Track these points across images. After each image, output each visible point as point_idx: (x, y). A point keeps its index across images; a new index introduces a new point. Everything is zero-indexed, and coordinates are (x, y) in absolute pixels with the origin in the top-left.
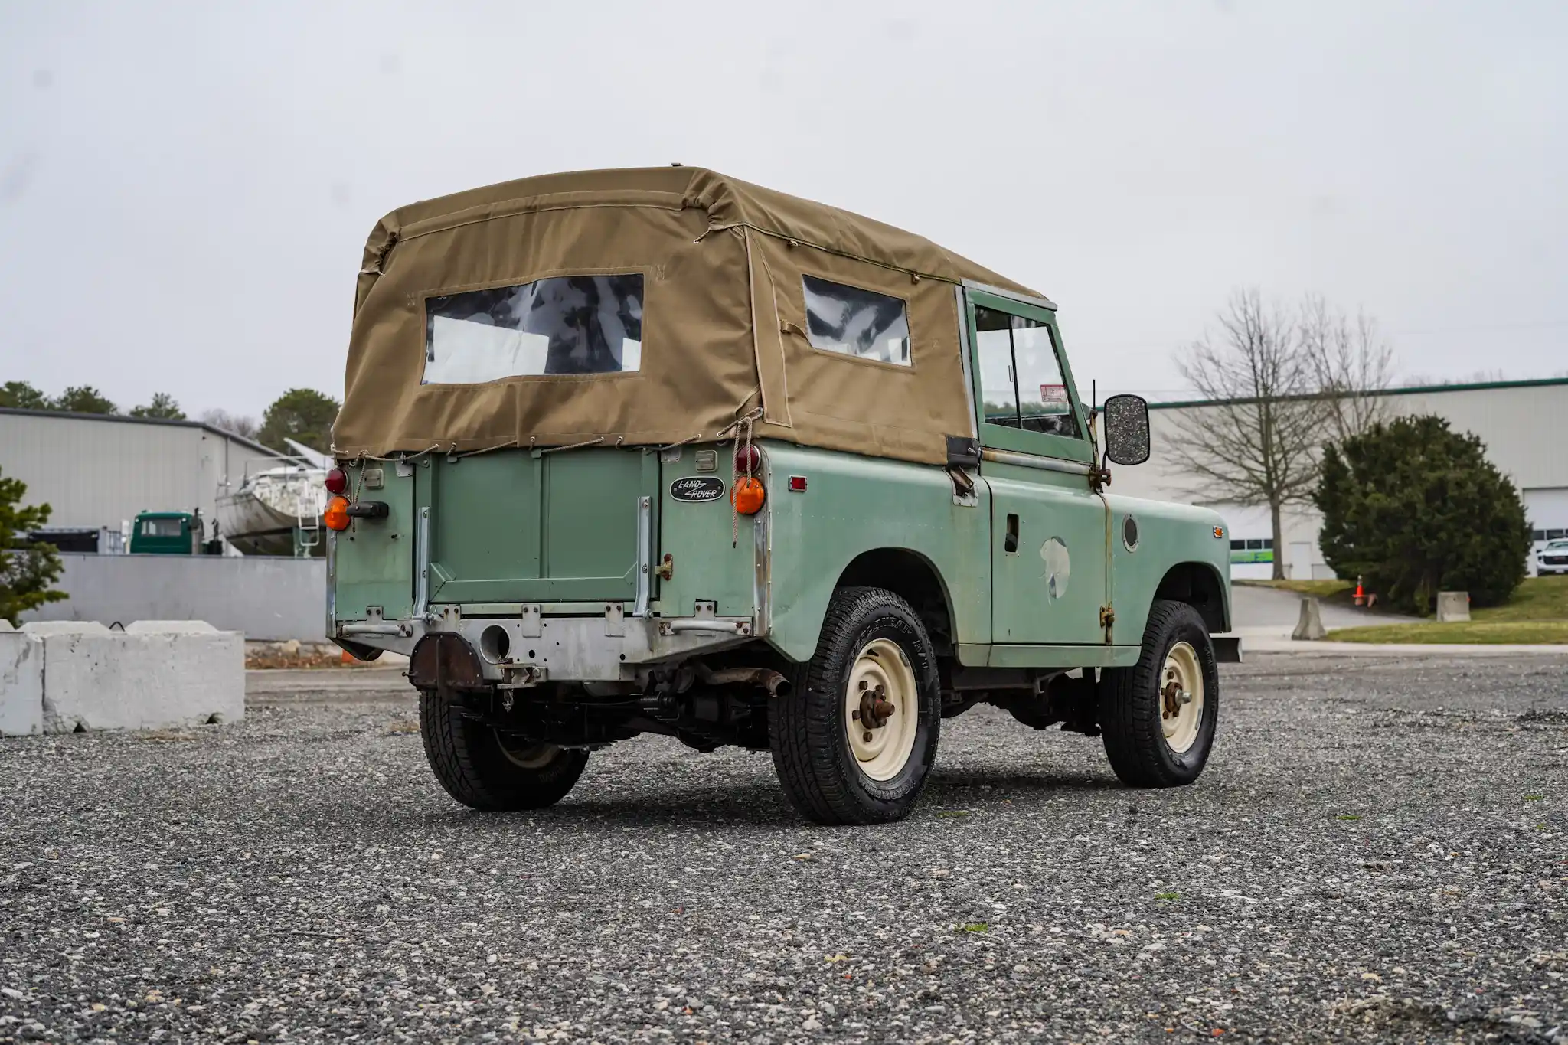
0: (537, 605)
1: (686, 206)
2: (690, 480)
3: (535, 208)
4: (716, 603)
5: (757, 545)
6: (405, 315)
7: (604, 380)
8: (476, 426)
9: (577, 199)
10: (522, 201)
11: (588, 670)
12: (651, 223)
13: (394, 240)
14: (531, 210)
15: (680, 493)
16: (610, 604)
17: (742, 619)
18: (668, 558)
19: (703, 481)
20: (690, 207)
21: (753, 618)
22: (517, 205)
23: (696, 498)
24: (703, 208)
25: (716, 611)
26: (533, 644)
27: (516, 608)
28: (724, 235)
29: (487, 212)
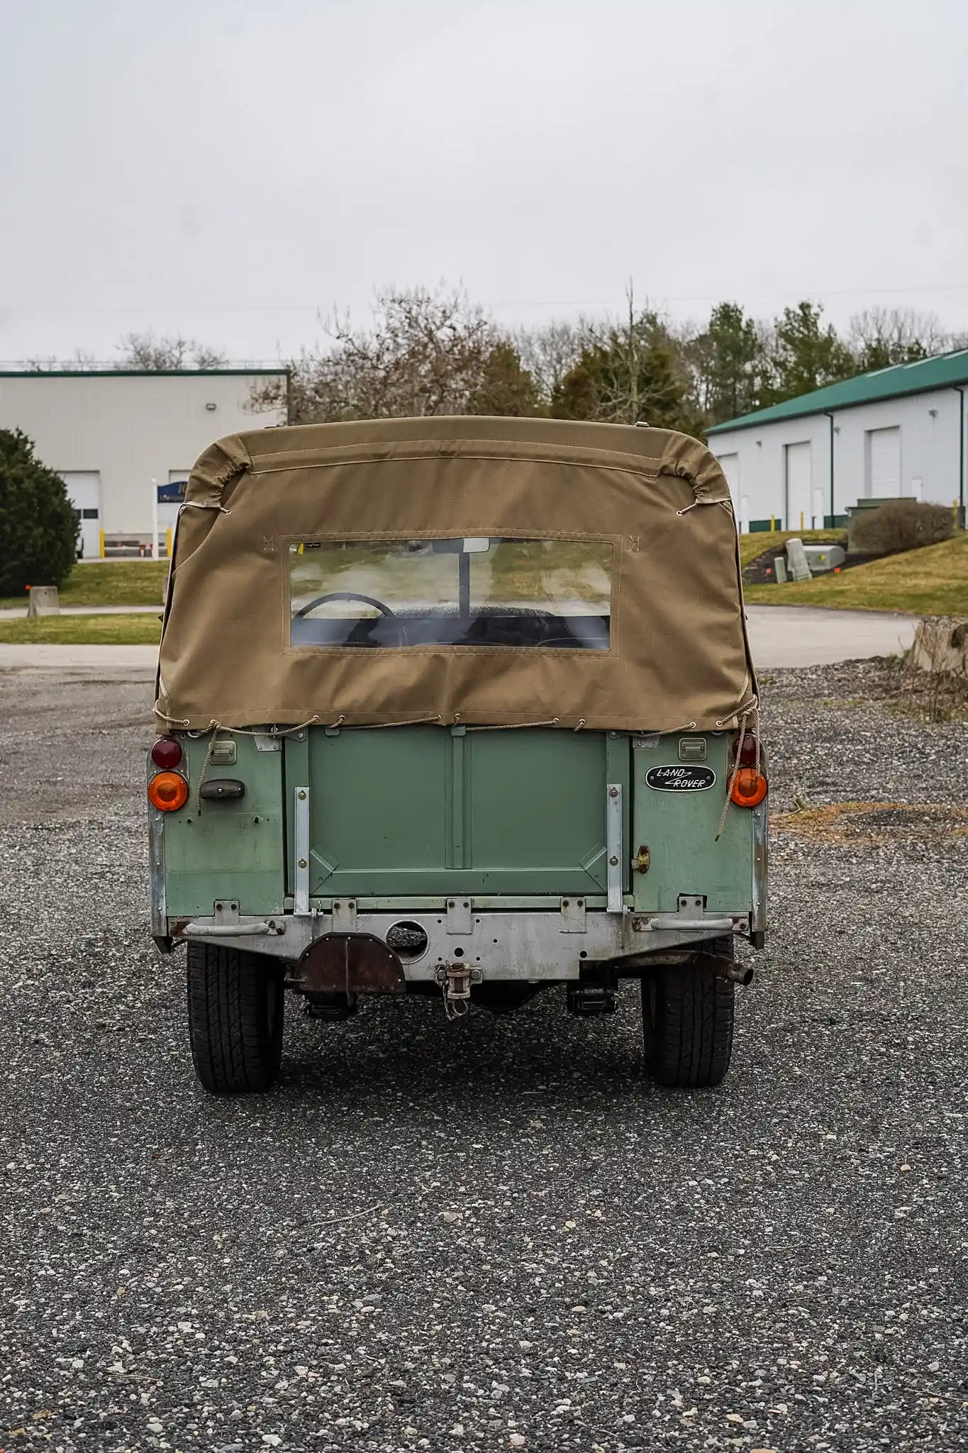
0: (468, 899)
1: (664, 473)
2: (671, 769)
3: (453, 452)
4: (705, 898)
5: (757, 839)
6: (262, 562)
7: (557, 656)
8: (380, 698)
9: (514, 451)
10: (435, 444)
11: (537, 970)
12: (618, 487)
13: (243, 470)
14: (446, 455)
15: (658, 781)
16: (568, 899)
17: (737, 915)
18: (644, 851)
19: (687, 769)
20: (670, 475)
21: (751, 914)
22: (426, 449)
23: (679, 787)
24: (687, 478)
25: (705, 906)
26: (462, 943)
27: (438, 902)
28: (715, 508)
29: (383, 452)
